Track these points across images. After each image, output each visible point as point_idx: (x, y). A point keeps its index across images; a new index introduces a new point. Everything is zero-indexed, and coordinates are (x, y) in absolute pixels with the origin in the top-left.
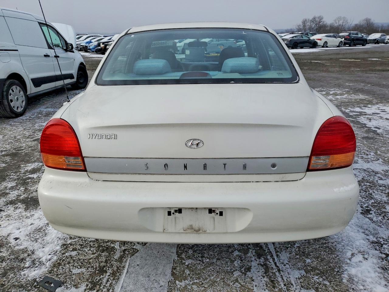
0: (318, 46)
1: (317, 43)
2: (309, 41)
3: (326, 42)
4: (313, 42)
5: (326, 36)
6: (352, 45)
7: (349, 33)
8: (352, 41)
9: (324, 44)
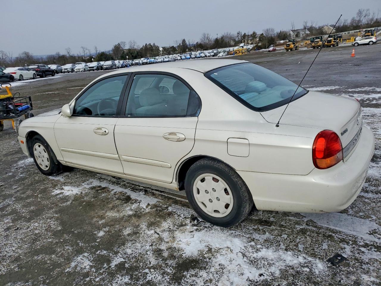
0: (15, 79)
1: (13, 77)
2: (4, 75)
3: (21, 75)
4: (9, 76)
5: (19, 69)
6: (44, 76)
7: (37, 65)
8: (43, 73)
9: (20, 77)
